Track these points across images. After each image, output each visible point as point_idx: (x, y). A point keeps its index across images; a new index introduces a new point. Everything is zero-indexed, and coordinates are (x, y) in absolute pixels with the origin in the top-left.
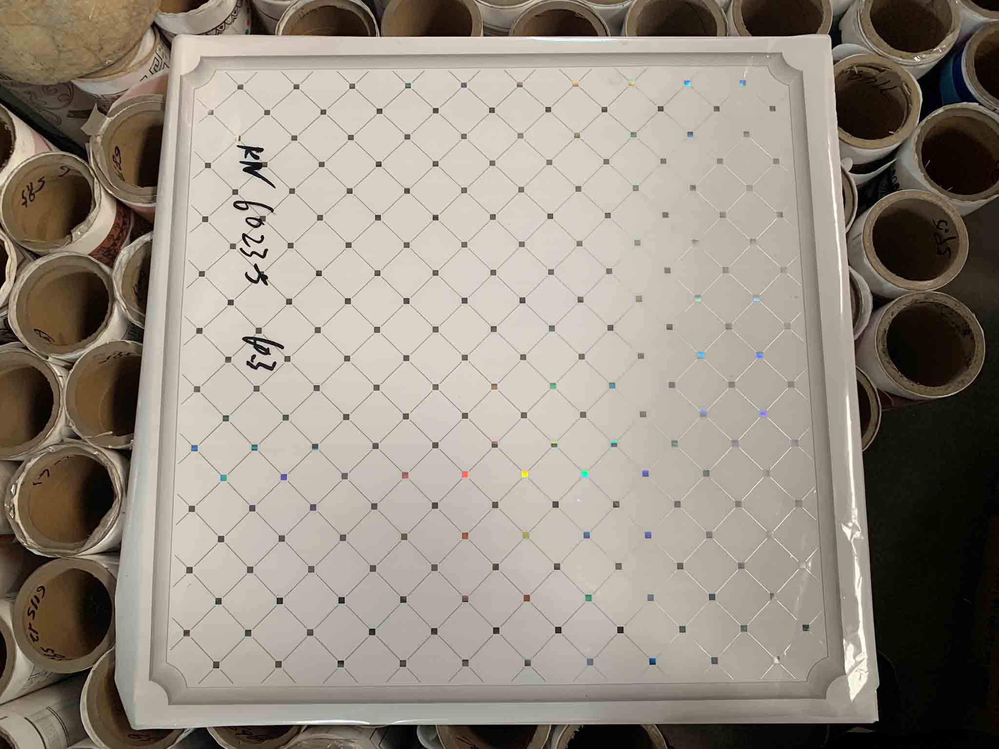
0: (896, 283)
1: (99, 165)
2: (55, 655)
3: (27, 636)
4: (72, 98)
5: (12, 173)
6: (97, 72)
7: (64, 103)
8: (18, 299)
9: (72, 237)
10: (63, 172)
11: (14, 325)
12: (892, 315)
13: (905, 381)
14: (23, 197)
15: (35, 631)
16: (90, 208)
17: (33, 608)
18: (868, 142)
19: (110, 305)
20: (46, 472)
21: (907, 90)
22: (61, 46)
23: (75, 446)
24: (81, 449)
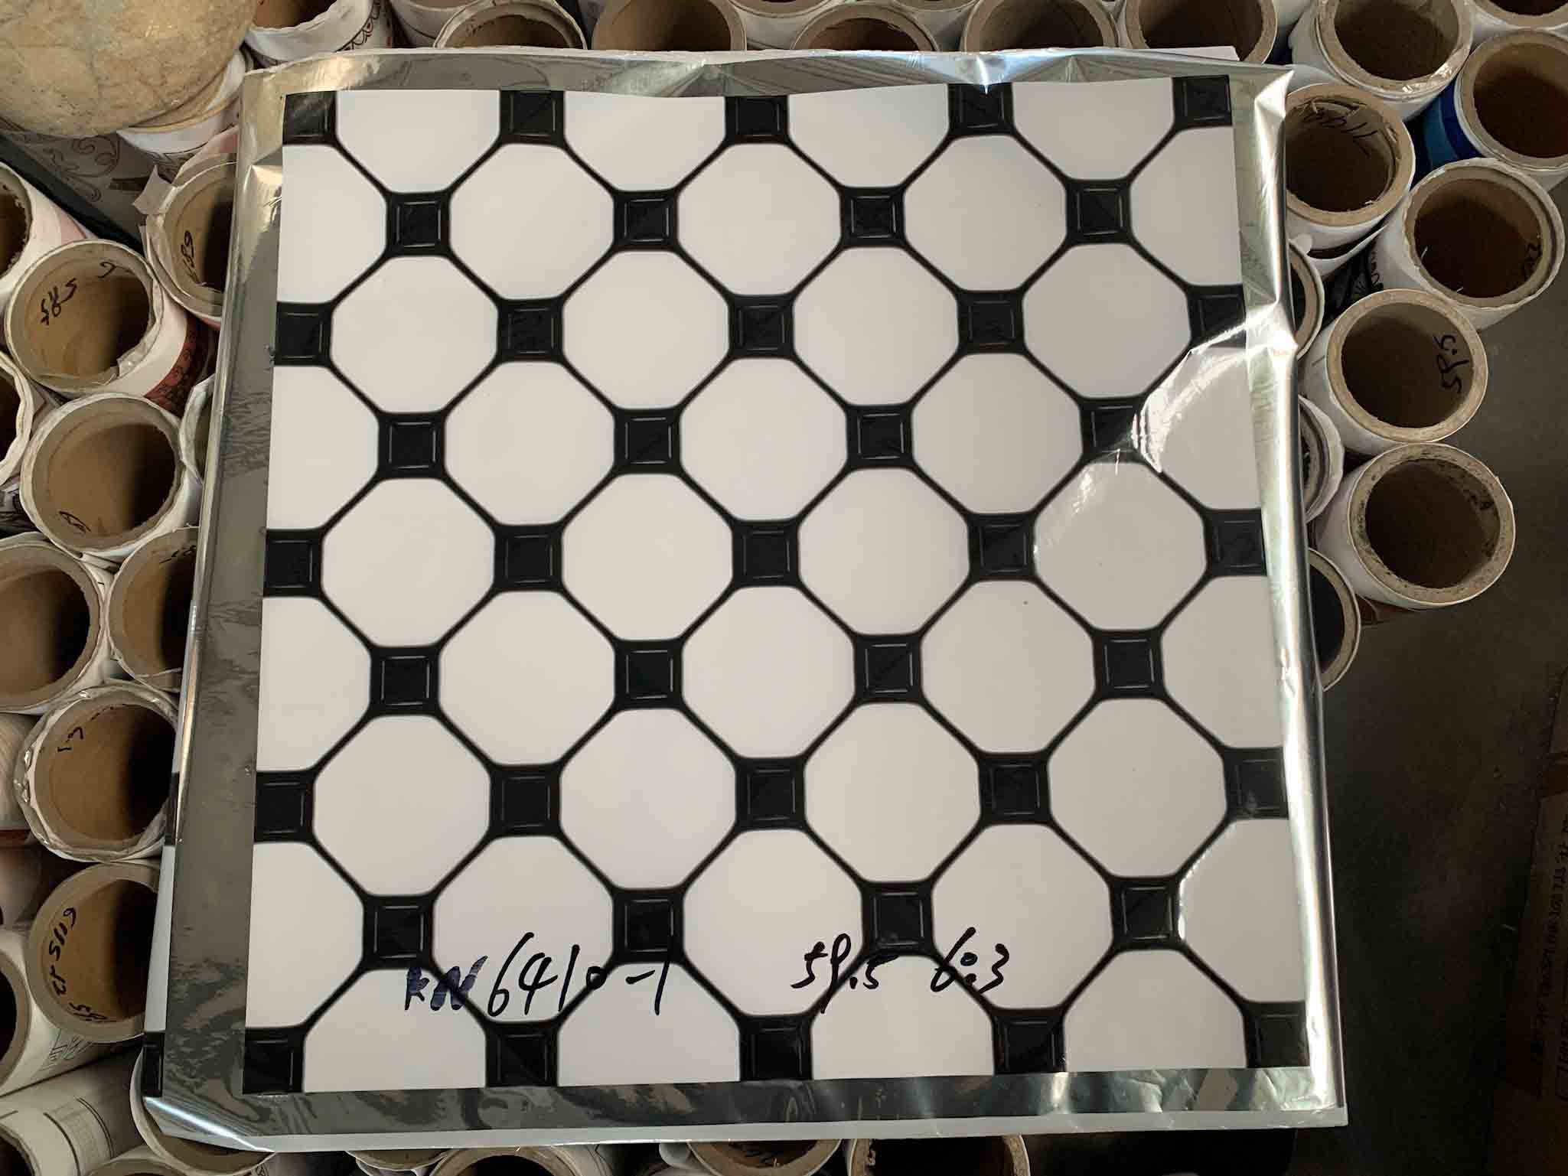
0: (1379, 430)
1: (161, 260)
2: (91, 1015)
3: (47, 986)
4: (119, 158)
5: (26, 272)
6: (155, 118)
7: (104, 168)
8: (35, 464)
9: (118, 369)
10: (104, 271)
11: (29, 507)
12: (1373, 479)
13: (1394, 580)
14: (44, 310)
15: (59, 978)
16: (147, 324)
17: (57, 943)
18: (1335, 216)
19: (176, 473)
20: (79, 731)
21: (1392, 137)
22: (104, 78)
23: (122, 691)
24: (133, 696)
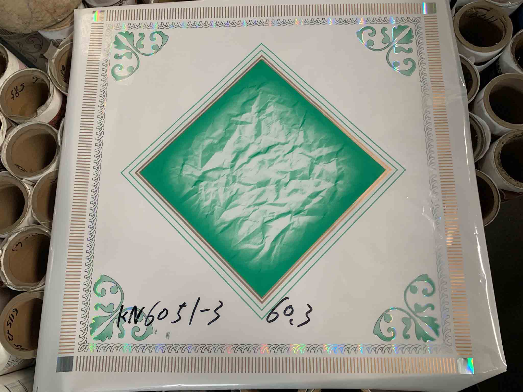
0: (505, 125)
1: (53, 74)
2: (22, 349)
3: (6, 338)
4: (42, 46)
5: (6, 80)
6: (52, 26)
7: (37, 50)
8: (7, 147)
9: (37, 113)
10: (34, 80)
11: (4, 162)
12: (503, 144)
13: (513, 181)
14: (12, 94)
15: (11, 335)
16: (48, 98)
17: (11, 322)
18: (483, 49)
19: (57, 150)
20: (20, 244)
21: (504, 20)
22: (33, 9)
23: (37, 228)
24: (39, 229)
